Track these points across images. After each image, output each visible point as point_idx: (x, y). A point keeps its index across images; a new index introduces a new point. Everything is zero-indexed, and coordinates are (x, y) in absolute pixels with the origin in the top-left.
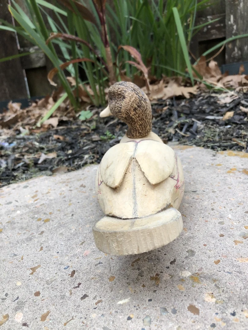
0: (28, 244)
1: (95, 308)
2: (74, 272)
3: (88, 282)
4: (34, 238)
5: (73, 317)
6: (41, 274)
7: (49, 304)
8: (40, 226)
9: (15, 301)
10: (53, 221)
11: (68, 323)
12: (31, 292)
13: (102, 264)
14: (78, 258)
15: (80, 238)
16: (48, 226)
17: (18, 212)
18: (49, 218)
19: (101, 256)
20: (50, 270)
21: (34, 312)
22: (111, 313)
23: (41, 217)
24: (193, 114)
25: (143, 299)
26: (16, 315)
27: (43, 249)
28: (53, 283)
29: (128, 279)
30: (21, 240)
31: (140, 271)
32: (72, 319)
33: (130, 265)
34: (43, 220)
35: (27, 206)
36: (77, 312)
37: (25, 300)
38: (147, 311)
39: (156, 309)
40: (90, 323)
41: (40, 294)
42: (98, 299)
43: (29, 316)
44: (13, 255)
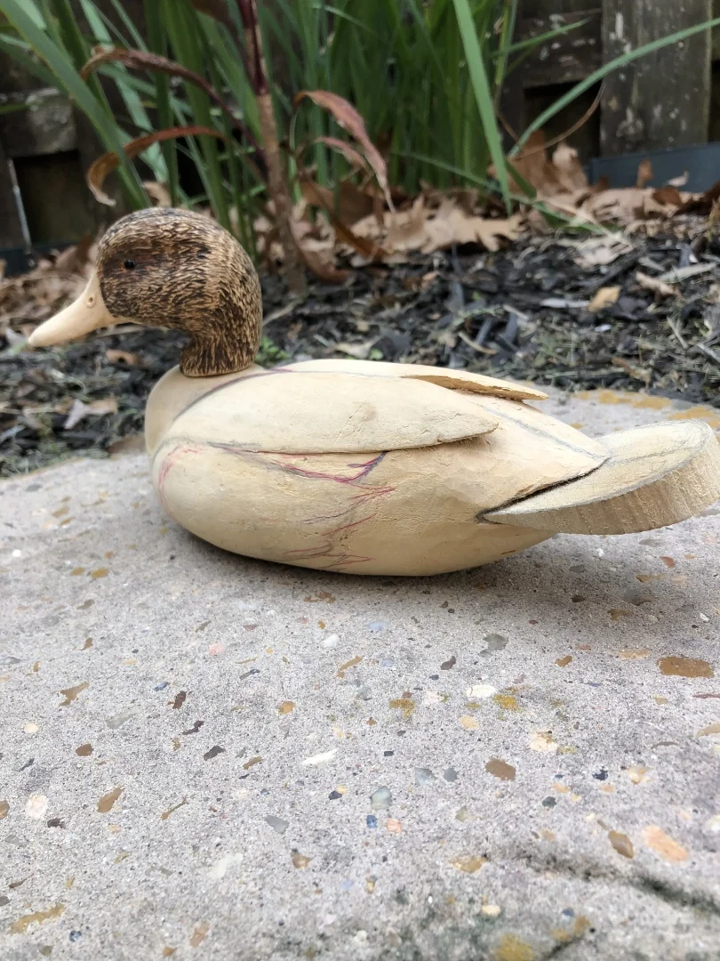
0: (49, 632)
1: (244, 777)
2: (181, 697)
3: (223, 719)
4: (66, 617)
5: (185, 799)
6: (91, 703)
7: (119, 773)
8: (81, 588)
9: (23, 769)
10: (116, 573)
11: (173, 813)
12: (66, 747)
13: (260, 674)
14: (192, 662)
15: (197, 614)
16: (103, 587)
17: (17, 553)
18: (106, 566)
19: (256, 656)
20: (117, 692)
21: (79, 791)
22: (286, 785)
23: (83, 566)
24: (506, 293)
25: (371, 751)
26: (30, 803)
27: (92, 645)
28: (127, 723)
29: (329, 707)
30: (29, 624)
31: (361, 686)
32: (183, 803)
33: (335, 674)
34: (89, 574)
35: (41, 538)
36: (196, 786)
37: (52, 766)
38: (382, 776)
39: (404, 773)
40: (232, 810)
41: (92, 750)
42: (251, 755)
43: (66, 802)
44: (8, 661)
